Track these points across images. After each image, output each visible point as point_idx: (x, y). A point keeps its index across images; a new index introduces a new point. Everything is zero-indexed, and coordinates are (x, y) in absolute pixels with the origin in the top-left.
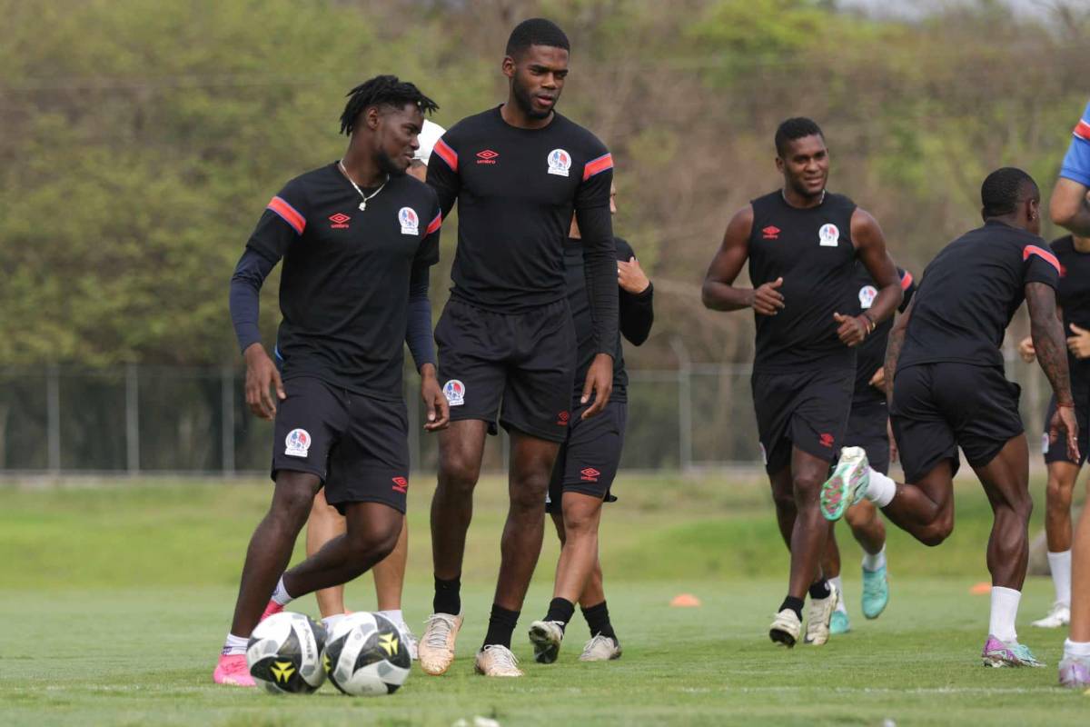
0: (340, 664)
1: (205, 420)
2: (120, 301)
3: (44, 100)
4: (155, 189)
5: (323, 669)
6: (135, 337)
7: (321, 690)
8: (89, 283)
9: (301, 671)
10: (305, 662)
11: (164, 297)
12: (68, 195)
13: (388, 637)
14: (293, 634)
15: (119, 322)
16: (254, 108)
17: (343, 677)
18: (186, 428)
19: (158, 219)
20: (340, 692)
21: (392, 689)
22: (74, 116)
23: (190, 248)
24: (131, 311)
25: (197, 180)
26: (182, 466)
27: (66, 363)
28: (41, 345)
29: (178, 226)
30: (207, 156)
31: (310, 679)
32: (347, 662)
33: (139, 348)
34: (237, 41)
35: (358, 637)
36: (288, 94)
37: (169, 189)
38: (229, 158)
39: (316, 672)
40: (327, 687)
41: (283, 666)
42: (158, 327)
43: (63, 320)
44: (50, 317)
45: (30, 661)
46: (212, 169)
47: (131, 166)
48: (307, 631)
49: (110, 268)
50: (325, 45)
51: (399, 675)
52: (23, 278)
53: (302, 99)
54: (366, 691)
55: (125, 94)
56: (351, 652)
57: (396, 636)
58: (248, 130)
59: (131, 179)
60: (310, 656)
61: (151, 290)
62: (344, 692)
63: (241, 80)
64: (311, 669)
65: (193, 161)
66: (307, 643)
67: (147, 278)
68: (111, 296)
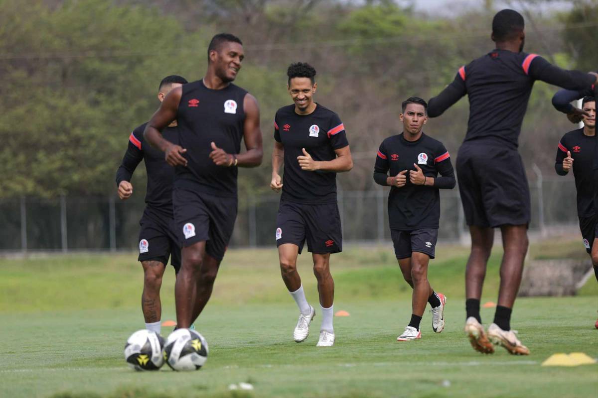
0: (172, 355)
1: (100, 223)
2: (57, 165)
3: (16, 64)
4: (74, 109)
5: (163, 359)
6: (64, 182)
7: (162, 368)
8: (41, 155)
9: (152, 359)
10: (154, 355)
11: (80, 163)
12: (29, 111)
13: (196, 342)
14: (148, 341)
15: (56, 175)
16: (123, 67)
17: (173, 362)
18: (91, 227)
19: (75, 124)
20: (172, 370)
21: (198, 367)
22: (31, 71)
23: (92, 137)
24: (62, 169)
25: (95, 103)
26: (89, 246)
27: (29, 196)
28: (17, 187)
29: (86, 126)
30: (99, 91)
31: (157, 363)
32: (175, 355)
33: (66, 188)
34: (114, 33)
35: (181, 342)
36: (140, 60)
37: (81, 108)
38: (111, 93)
39: (160, 360)
40: (165, 367)
41: (143, 357)
42: (76, 177)
43: (28, 175)
44: (21, 173)
45: (13, 354)
46: (102, 98)
47: (61, 96)
48: (155, 340)
49: (51, 148)
50: (158, 35)
51: (201, 360)
52: (7, 153)
53: (147, 63)
54: (185, 369)
55: (58, 60)
56: (177, 349)
57: (200, 341)
58: (121, 78)
59: (62, 103)
60: (157, 352)
61: (73, 159)
62: (174, 370)
63: (117, 53)
64: (157, 358)
65: (93, 94)
66: (155, 345)
67: (71, 152)
68: (53, 162)
